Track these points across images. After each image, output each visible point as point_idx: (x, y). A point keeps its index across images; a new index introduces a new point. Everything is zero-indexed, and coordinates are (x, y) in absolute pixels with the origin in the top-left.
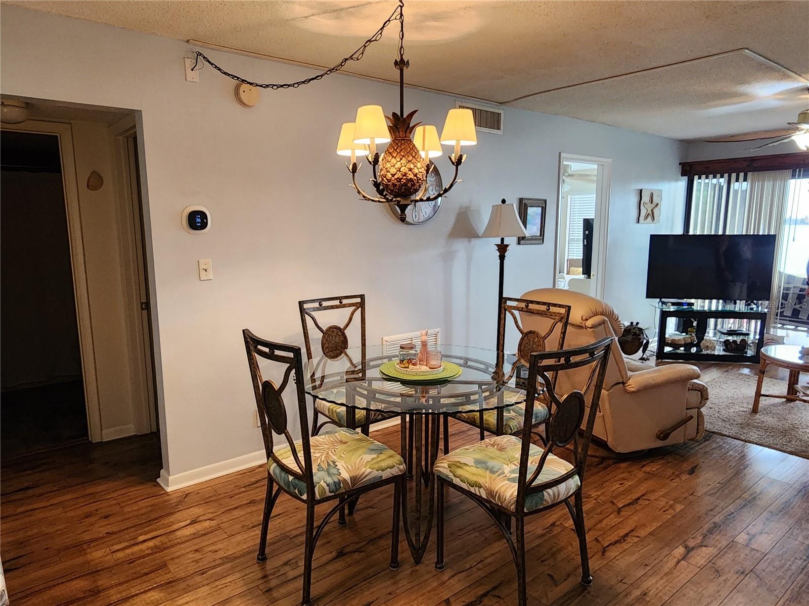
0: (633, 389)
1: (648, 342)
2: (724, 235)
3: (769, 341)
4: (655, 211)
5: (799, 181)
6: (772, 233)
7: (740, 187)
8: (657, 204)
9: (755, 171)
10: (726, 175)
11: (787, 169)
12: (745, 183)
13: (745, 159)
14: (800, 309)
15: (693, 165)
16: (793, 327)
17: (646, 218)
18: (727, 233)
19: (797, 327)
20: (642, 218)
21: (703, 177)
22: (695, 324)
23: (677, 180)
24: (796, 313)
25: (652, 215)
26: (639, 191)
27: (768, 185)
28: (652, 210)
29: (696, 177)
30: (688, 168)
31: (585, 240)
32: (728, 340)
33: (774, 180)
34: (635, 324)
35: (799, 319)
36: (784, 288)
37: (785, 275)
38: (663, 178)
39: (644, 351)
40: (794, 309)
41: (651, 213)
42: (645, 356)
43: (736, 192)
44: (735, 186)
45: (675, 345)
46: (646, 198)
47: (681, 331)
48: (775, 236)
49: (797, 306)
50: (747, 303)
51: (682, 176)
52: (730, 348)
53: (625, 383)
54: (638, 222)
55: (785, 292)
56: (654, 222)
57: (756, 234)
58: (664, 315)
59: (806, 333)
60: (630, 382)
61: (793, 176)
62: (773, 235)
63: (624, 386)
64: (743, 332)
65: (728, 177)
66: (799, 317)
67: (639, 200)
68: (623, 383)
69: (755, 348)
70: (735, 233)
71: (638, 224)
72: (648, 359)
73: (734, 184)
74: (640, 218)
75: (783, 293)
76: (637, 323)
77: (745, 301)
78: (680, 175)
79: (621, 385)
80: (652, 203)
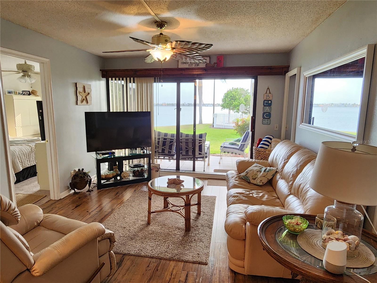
0: (38, 274)
1: (91, 180)
2: (127, 112)
3: (153, 168)
4: (88, 97)
5: (157, 84)
6: (149, 111)
7: (132, 86)
8: (89, 93)
9: (138, 77)
10: (125, 79)
11: (151, 77)
12: (134, 84)
13: (132, 70)
14: (164, 148)
15: (108, 71)
16: (163, 157)
17: (82, 101)
18: (129, 111)
19: (164, 157)
20: (79, 102)
21: (114, 79)
22: (117, 163)
23: (100, 80)
24: (163, 150)
25: (86, 100)
26: (75, 84)
27: (144, 85)
28: (85, 97)
29: (110, 79)
30: (105, 73)
31: (40, 117)
32: (134, 171)
33: (147, 83)
34: (81, 169)
35: (164, 153)
36: (157, 138)
37: (157, 132)
38: (90, 78)
39: (89, 186)
40: (162, 149)
41: (85, 99)
42: (90, 188)
43: (130, 89)
44: (130, 85)
45: (107, 178)
46: (80, 89)
47: (110, 170)
48: (150, 112)
49: (163, 147)
50: (141, 149)
51: (102, 78)
52: (136, 175)
53: (31, 269)
54: (77, 104)
55: (158, 140)
56: (88, 104)
57: (142, 111)
58: (99, 162)
59: (168, 160)
60: (36, 267)
61: (155, 82)
62: (149, 112)
63: (30, 272)
64: (141, 165)
65: (126, 80)
66: (165, 152)
67: (76, 90)
68: (28, 270)
69: (147, 173)
70: (132, 111)
71: (77, 106)
72: (92, 191)
73: (129, 83)
74: (78, 101)
75: (157, 141)
76: (83, 169)
77: (140, 148)
78: (101, 77)
79: (27, 272)
80: (85, 92)
